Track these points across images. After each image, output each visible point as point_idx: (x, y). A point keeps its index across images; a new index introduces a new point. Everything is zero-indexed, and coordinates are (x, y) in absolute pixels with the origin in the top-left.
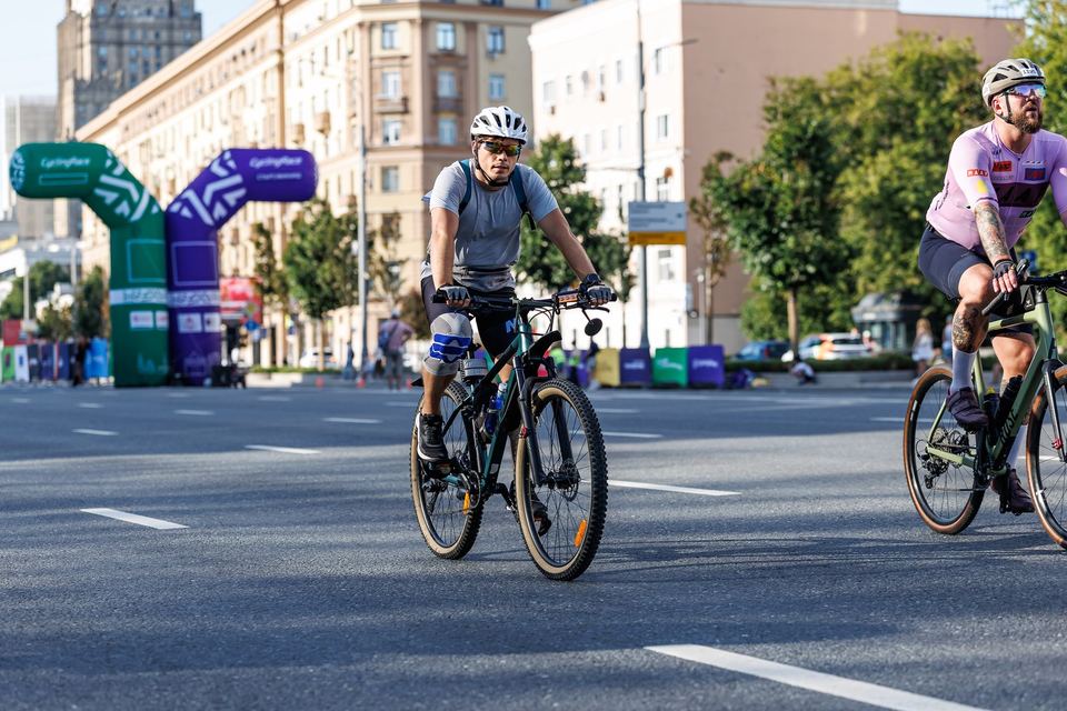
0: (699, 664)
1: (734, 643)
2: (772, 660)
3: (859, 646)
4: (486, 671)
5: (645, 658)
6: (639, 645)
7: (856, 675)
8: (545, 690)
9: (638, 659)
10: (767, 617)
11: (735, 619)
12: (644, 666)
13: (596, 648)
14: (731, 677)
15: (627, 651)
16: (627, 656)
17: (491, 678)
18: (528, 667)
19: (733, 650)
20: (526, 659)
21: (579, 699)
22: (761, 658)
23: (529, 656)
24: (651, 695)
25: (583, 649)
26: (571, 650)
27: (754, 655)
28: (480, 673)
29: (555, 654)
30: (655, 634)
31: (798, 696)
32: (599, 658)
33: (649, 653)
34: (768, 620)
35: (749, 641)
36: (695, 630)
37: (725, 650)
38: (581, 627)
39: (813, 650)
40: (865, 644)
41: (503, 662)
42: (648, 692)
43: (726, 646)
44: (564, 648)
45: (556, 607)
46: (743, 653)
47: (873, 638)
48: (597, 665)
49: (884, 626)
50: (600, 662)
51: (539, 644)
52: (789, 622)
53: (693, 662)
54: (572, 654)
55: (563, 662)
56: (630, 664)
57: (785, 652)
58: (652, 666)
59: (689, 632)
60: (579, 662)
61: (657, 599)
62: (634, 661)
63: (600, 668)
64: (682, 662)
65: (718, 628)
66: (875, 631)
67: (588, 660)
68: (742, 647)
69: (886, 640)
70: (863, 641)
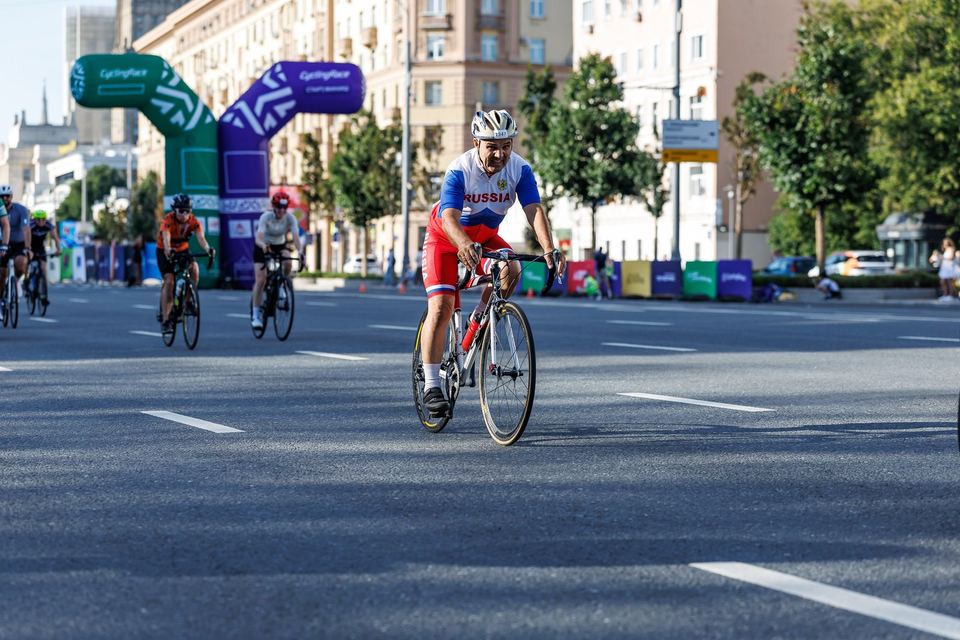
0: (744, 583)
1: (776, 561)
2: (815, 580)
3: (899, 568)
4: (538, 584)
5: (691, 575)
6: (684, 558)
7: (898, 597)
8: (596, 605)
9: (684, 576)
10: (807, 536)
11: (777, 536)
12: (690, 583)
13: (643, 564)
14: (776, 596)
15: (673, 567)
16: (673, 573)
17: (543, 591)
18: (578, 581)
19: (776, 569)
20: (576, 573)
21: (629, 615)
22: (803, 577)
23: (578, 569)
24: (699, 613)
25: (631, 564)
26: (619, 565)
27: (796, 575)
28: (532, 586)
29: (603, 568)
30: (700, 551)
31: (841, 618)
32: (646, 573)
33: (695, 570)
34: (808, 539)
35: (792, 559)
36: (739, 548)
37: (770, 568)
38: (627, 541)
39: (853, 570)
40: (904, 566)
41: (554, 575)
42: (696, 610)
43: (769, 564)
44: (613, 562)
45: (603, 521)
46: (786, 572)
47: (911, 560)
48: (644, 581)
49: (922, 548)
50: (648, 578)
51: (588, 559)
52: (830, 542)
53: (738, 581)
54: (620, 569)
55: (611, 578)
56: (677, 581)
57: (826, 573)
58: (698, 584)
59: (733, 550)
60: (627, 578)
61: (700, 516)
62: (681, 578)
63: (648, 584)
64: (728, 579)
65: (760, 547)
66: (913, 553)
67: (636, 576)
68: (786, 565)
69: (924, 563)
70: (901, 563)
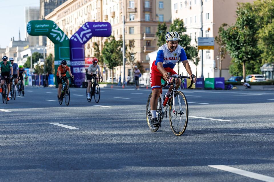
0: (224, 171)
1: (233, 164)
2: (244, 170)
3: (269, 166)
4: (164, 172)
5: (208, 169)
6: (206, 164)
7: (268, 174)
8: (181, 178)
9: (206, 169)
10: (242, 157)
11: (233, 157)
12: (208, 171)
13: (194, 165)
14: (233, 175)
15: (203, 166)
16: (203, 168)
17: (166, 174)
18: (176, 171)
19: (233, 167)
20: (175, 168)
21: (191, 181)
22: (241, 169)
23: (175, 167)
24: (211, 180)
25: (191, 166)
26: (188, 166)
27: (239, 168)
28: (162, 172)
29: (183, 167)
30: (211, 162)
31: (252, 181)
32: (195, 168)
33: (209, 167)
34: (242, 158)
35: (237, 164)
36: (222, 161)
37: (231, 166)
38: (190, 159)
39: (255, 167)
40: (270, 166)
41: (169, 169)
42: (210, 179)
43: (231, 165)
44: (186, 165)
45: (182, 153)
46: (236, 168)
47: (272, 164)
48: (195, 170)
50: (196, 170)
51: (178, 164)
52: (249, 159)
53: (222, 170)
54: (188, 167)
55: (186, 170)
56: (204, 171)
57: (248, 168)
58: (210, 171)
59: (220, 161)
60: (190, 170)
61: (211, 152)
62: (205, 170)
63: (196, 172)
64: (219, 170)
65: (228, 160)
66: (273, 162)
67: (192, 169)
68: (236, 166)
70: (270, 165)
